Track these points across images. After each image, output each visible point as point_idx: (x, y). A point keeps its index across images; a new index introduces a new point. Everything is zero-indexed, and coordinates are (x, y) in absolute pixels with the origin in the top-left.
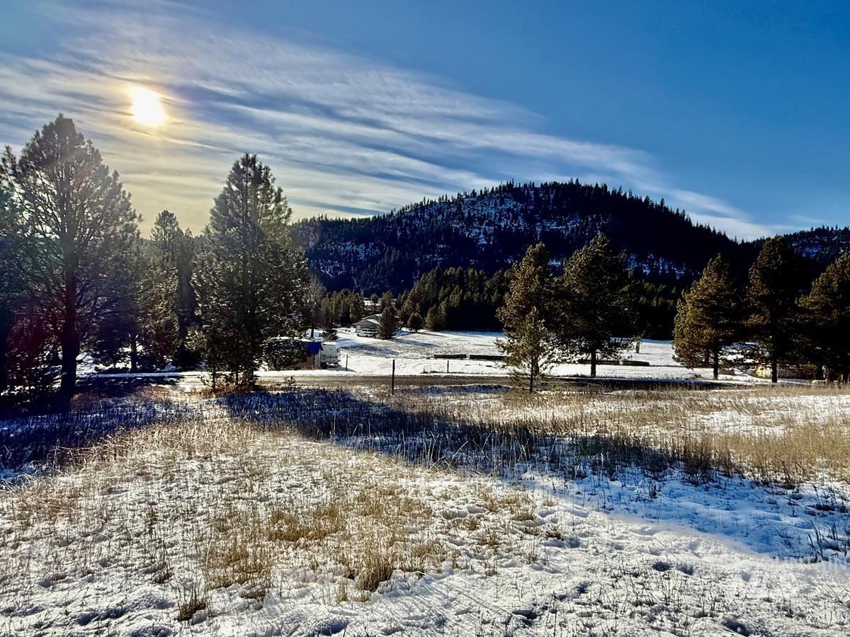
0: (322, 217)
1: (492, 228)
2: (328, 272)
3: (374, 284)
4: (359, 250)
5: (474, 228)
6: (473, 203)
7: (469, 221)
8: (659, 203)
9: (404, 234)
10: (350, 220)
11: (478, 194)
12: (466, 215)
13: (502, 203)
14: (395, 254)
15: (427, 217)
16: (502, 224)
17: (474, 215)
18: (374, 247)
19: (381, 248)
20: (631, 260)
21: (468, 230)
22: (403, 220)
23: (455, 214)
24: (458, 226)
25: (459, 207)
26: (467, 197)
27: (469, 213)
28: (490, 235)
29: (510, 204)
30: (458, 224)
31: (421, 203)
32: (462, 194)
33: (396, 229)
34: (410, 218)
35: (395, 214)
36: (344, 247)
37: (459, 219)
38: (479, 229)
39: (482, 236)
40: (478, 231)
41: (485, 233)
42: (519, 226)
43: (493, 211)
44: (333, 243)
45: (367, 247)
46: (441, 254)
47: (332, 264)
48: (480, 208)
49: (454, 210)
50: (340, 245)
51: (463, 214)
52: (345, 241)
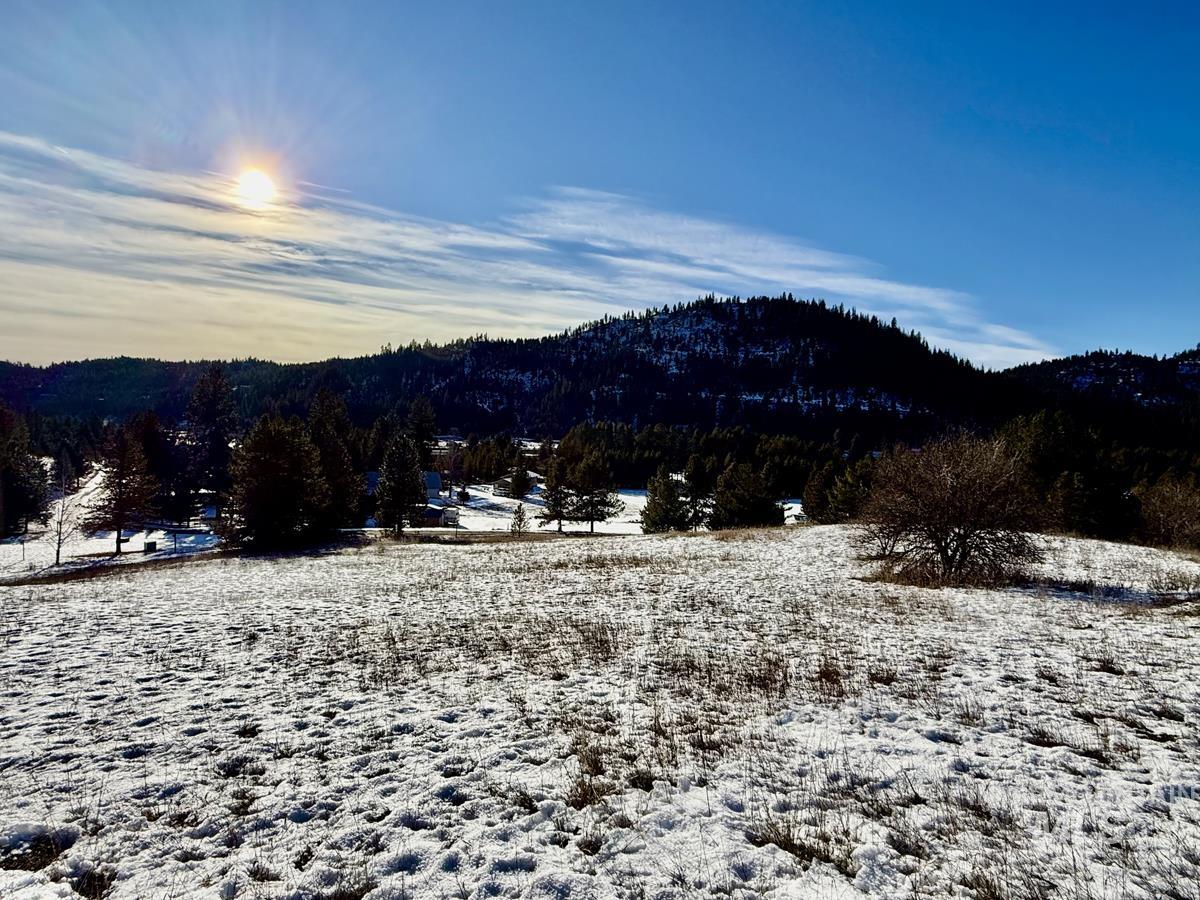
0: (481, 337)
1: (686, 353)
2: (485, 407)
3: (541, 422)
4: (524, 379)
5: (663, 352)
6: (664, 322)
7: (658, 345)
8: (889, 324)
9: (579, 361)
10: (515, 341)
11: (671, 309)
12: (655, 337)
13: (700, 322)
14: (568, 386)
15: (608, 338)
16: (698, 349)
17: (665, 337)
18: (542, 376)
19: (551, 377)
20: (848, 394)
21: (656, 356)
22: (580, 342)
23: (642, 336)
24: (645, 351)
25: (647, 326)
26: (658, 313)
27: (659, 334)
28: (683, 363)
29: (708, 324)
30: (645, 348)
31: (602, 321)
32: (652, 310)
33: (570, 353)
34: (589, 340)
35: (569, 334)
36: (507, 375)
37: (646, 342)
38: (670, 354)
39: (672, 363)
40: (668, 357)
41: (677, 360)
42: (719, 351)
43: (688, 333)
44: (493, 370)
45: (534, 375)
46: (622, 387)
47: (492, 396)
48: (672, 329)
49: (641, 330)
50: (502, 373)
51: (651, 336)
52: (508, 368)
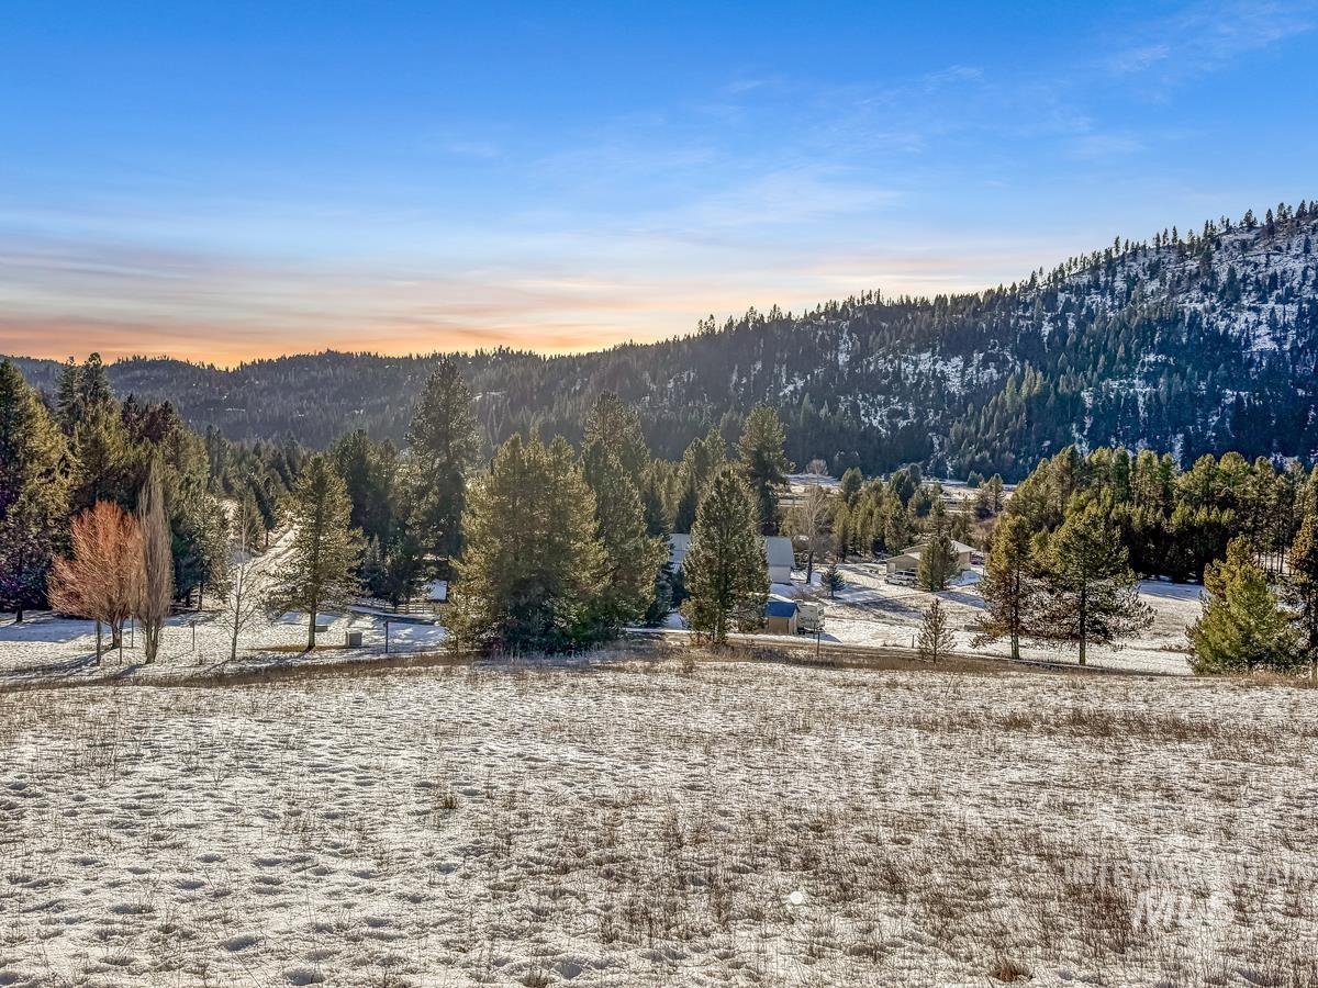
0: (869, 297)
2: (875, 423)
3: (979, 450)
4: (948, 370)
5: (1240, 309)
6: (1245, 246)
9: (1061, 333)
10: (932, 302)
11: (1261, 220)
12: (1223, 277)
14: (1034, 381)
15: (1120, 285)
17: (1246, 276)
18: (985, 364)
19: (1001, 364)
21: (1225, 316)
22: (1062, 297)
23: (1194, 277)
24: (1200, 307)
25: (1208, 257)
26: (1229, 230)
27: (1232, 272)
28: (1285, 327)
30: (1202, 301)
31: (1108, 253)
32: (1217, 224)
33: (1041, 318)
34: (1079, 291)
35: (1040, 281)
36: (916, 364)
37: (1205, 289)
38: (1257, 310)
39: (1263, 329)
40: (1252, 317)
41: (1273, 324)
43: (1298, 266)
44: (890, 357)
45: (968, 363)
46: (1150, 378)
47: (887, 403)
48: (1263, 259)
49: (1192, 265)
50: (906, 360)
51: (1213, 276)
52: (919, 350)
